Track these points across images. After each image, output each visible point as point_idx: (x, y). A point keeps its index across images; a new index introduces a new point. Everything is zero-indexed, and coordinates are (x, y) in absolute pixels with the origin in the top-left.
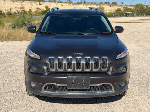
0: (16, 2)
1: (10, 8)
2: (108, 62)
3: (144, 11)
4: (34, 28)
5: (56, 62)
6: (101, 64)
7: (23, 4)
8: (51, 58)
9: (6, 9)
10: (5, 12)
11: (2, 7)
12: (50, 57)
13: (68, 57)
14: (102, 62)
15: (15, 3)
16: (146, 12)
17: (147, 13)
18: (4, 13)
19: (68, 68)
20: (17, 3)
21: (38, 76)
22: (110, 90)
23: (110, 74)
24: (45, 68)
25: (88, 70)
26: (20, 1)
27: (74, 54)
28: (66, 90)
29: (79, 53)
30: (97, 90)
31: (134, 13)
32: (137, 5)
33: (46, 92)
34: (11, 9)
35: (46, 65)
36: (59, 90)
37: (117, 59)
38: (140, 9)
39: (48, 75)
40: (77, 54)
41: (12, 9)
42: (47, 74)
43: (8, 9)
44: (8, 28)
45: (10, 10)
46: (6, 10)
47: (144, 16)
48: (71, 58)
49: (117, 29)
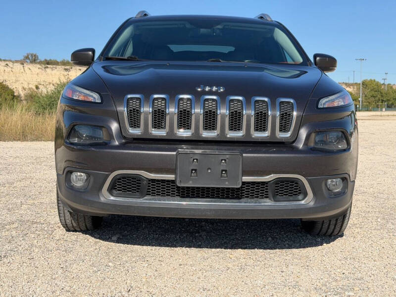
0: (52, 69)
1: (36, 83)
2: (295, 113)
3: (382, 96)
4: (90, 53)
5: (147, 109)
6: (274, 117)
7: (69, 73)
8: (132, 98)
9: (26, 86)
10: (22, 94)
11: (17, 81)
12: (129, 96)
13: (181, 96)
14: (278, 113)
15: (48, 70)
16: (388, 100)
17: (390, 103)
18: (19, 96)
19: (180, 127)
20: (55, 71)
21: (93, 149)
22: (300, 197)
23: (301, 146)
24: (114, 126)
25: (239, 134)
26: (63, 67)
27: (199, 90)
28: (173, 195)
29: (211, 86)
30: (262, 197)
31: (357, 103)
32: (364, 83)
33: (112, 198)
34: (37, 88)
35: (117, 117)
36: (153, 194)
37: (320, 106)
38: (373, 93)
39: (122, 146)
40: (207, 89)
41: (40, 86)
42: (117, 143)
43: (31, 86)
44: (24, 111)
45: (34, 88)
46: (24, 89)
47: (384, 109)
48: (188, 99)
49: (318, 58)
